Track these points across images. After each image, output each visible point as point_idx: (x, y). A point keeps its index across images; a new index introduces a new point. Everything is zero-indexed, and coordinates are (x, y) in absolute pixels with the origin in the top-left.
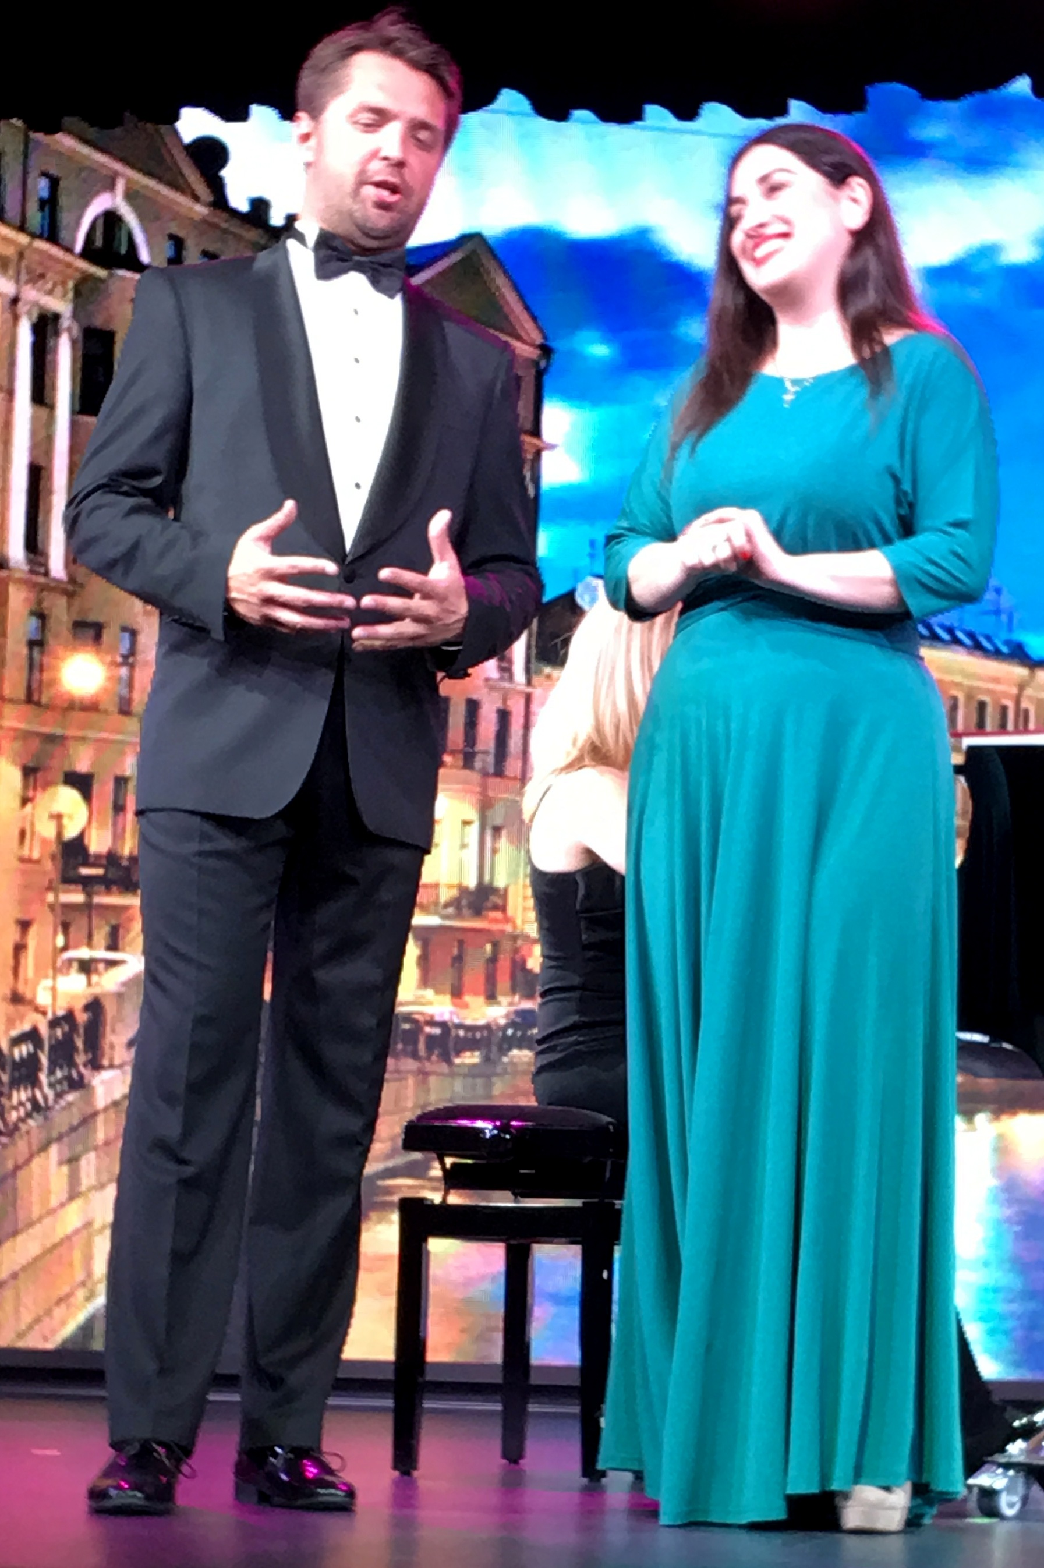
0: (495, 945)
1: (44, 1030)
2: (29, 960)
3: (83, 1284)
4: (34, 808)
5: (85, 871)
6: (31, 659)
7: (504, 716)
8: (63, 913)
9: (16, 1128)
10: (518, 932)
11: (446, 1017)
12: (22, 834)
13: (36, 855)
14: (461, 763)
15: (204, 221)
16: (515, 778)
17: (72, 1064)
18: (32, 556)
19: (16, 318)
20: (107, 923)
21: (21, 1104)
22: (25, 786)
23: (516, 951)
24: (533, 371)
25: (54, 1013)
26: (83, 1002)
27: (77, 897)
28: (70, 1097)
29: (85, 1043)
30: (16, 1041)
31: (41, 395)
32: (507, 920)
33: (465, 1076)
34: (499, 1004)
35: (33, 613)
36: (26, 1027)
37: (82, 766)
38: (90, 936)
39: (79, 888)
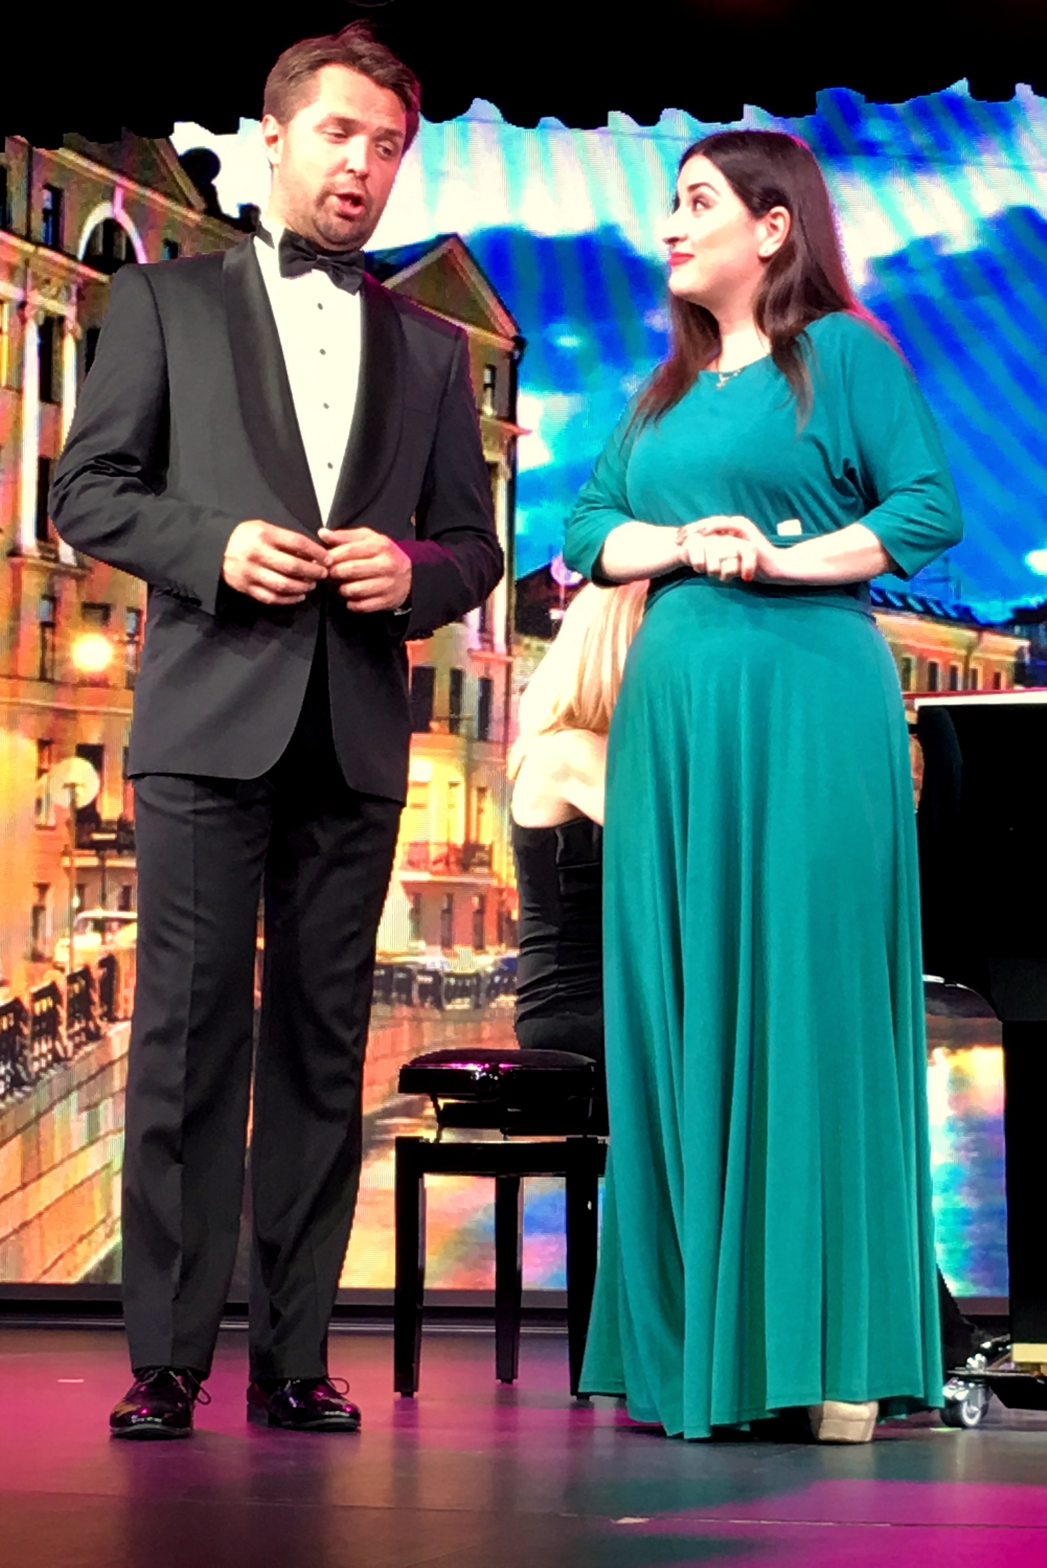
0: (482, 899)
1: (62, 985)
2: (48, 919)
3: (104, 1221)
4: (49, 778)
5: (97, 837)
6: (44, 641)
7: (486, 684)
8: (78, 877)
9: (38, 1078)
10: (503, 886)
11: (438, 966)
12: (39, 803)
13: (52, 823)
14: (447, 729)
15: (198, 226)
16: (498, 743)
17: (89, 1017)
18: (42, 544)
19: (24, 321)
20: (120, 884)
21: (43, 1055)
22: (41, 759)
23: (502, 903)
24: (508, 361)
25: (72, 969)
26: (99, 958)
27: (91, 861)
28: (88, 1048)
29: (102, 998)
30: (38, 996)
31: (49, 392)
32: (492, 875)
33: (456, 1022)
34: (487, 953)
35: (44, 597)
36: (46, 983)
37: (93, 739)
38: (104, 897)
39: (93, 852)
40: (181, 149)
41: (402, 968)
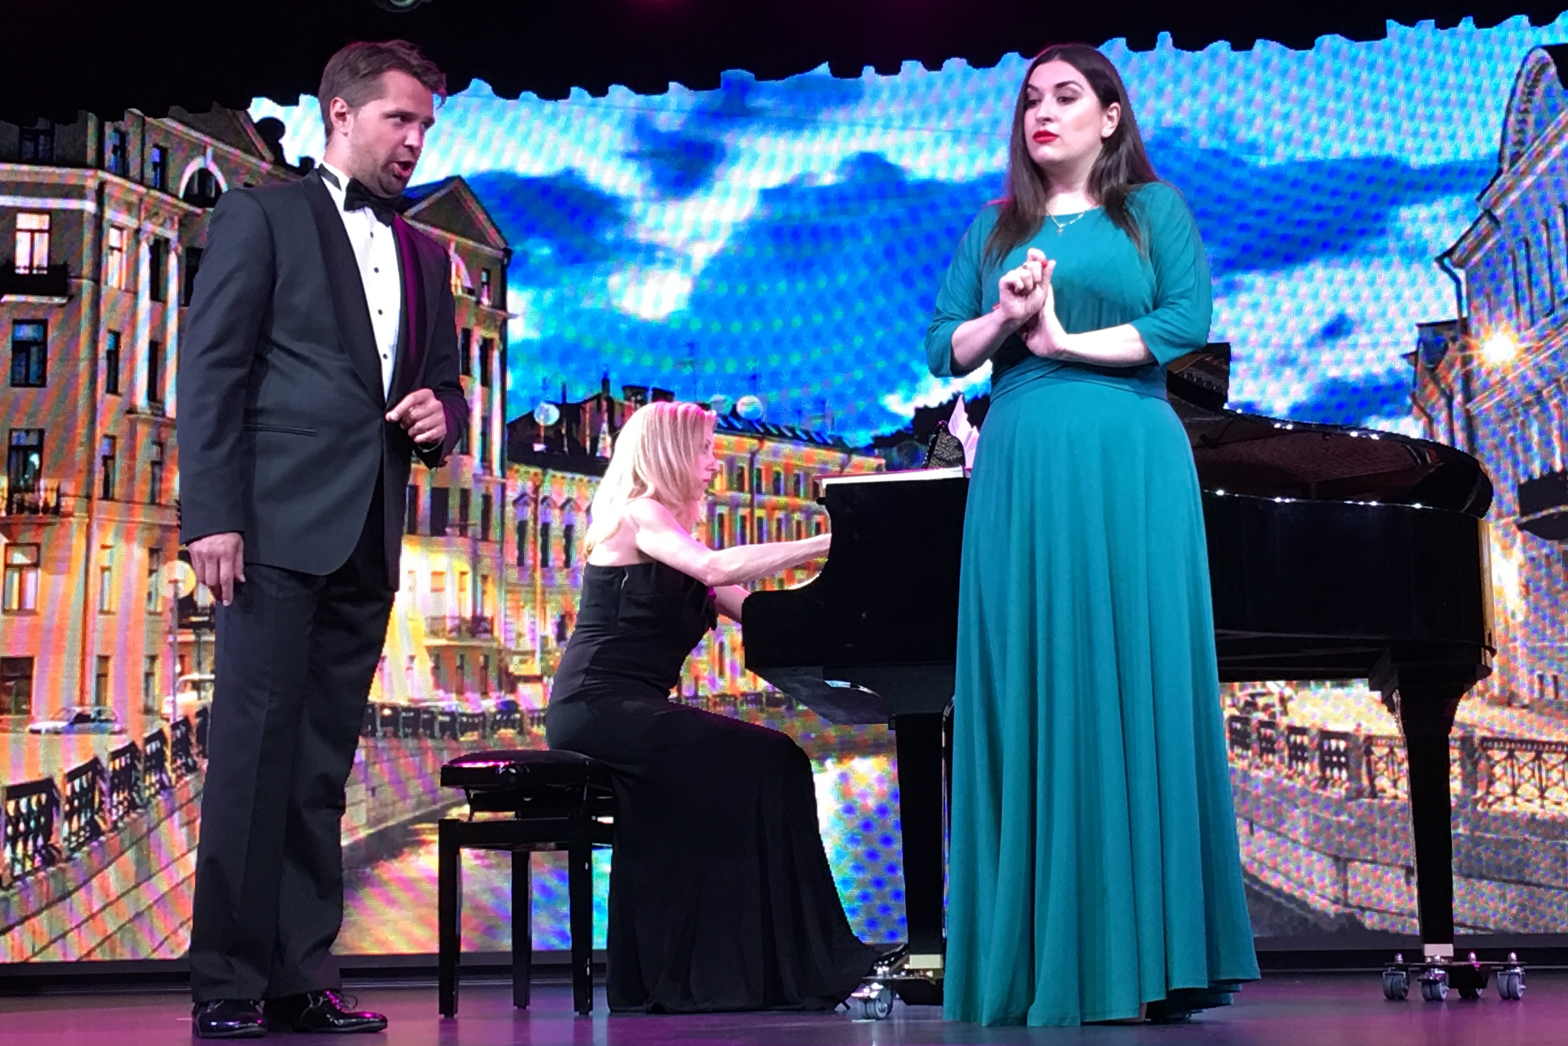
0: (487, 658)
1: (167, 731)
4: (157, 577)
5: (194, 619)
6: (153, 474)
7: (487, 499)
8: (180, 649)
11: (454, 708)
12: (150, 595)
13: (159, 609)
15: (269, 173)
17: (188, 755)
18: (153, 404)
19: (138, 242)
21: (152, 785)
22: (151, 562)
24: (499, 266)
25: (175, 719)
26: (197, 709)
30: (148, 740)
31: (157, 293)
32: (494, 639)
34: (489, 697)
35: (154, 443)
36: (155, 730)
38: (199, 664)
39: (191, 631)
40: (256, 118)
41: (427, 710)
